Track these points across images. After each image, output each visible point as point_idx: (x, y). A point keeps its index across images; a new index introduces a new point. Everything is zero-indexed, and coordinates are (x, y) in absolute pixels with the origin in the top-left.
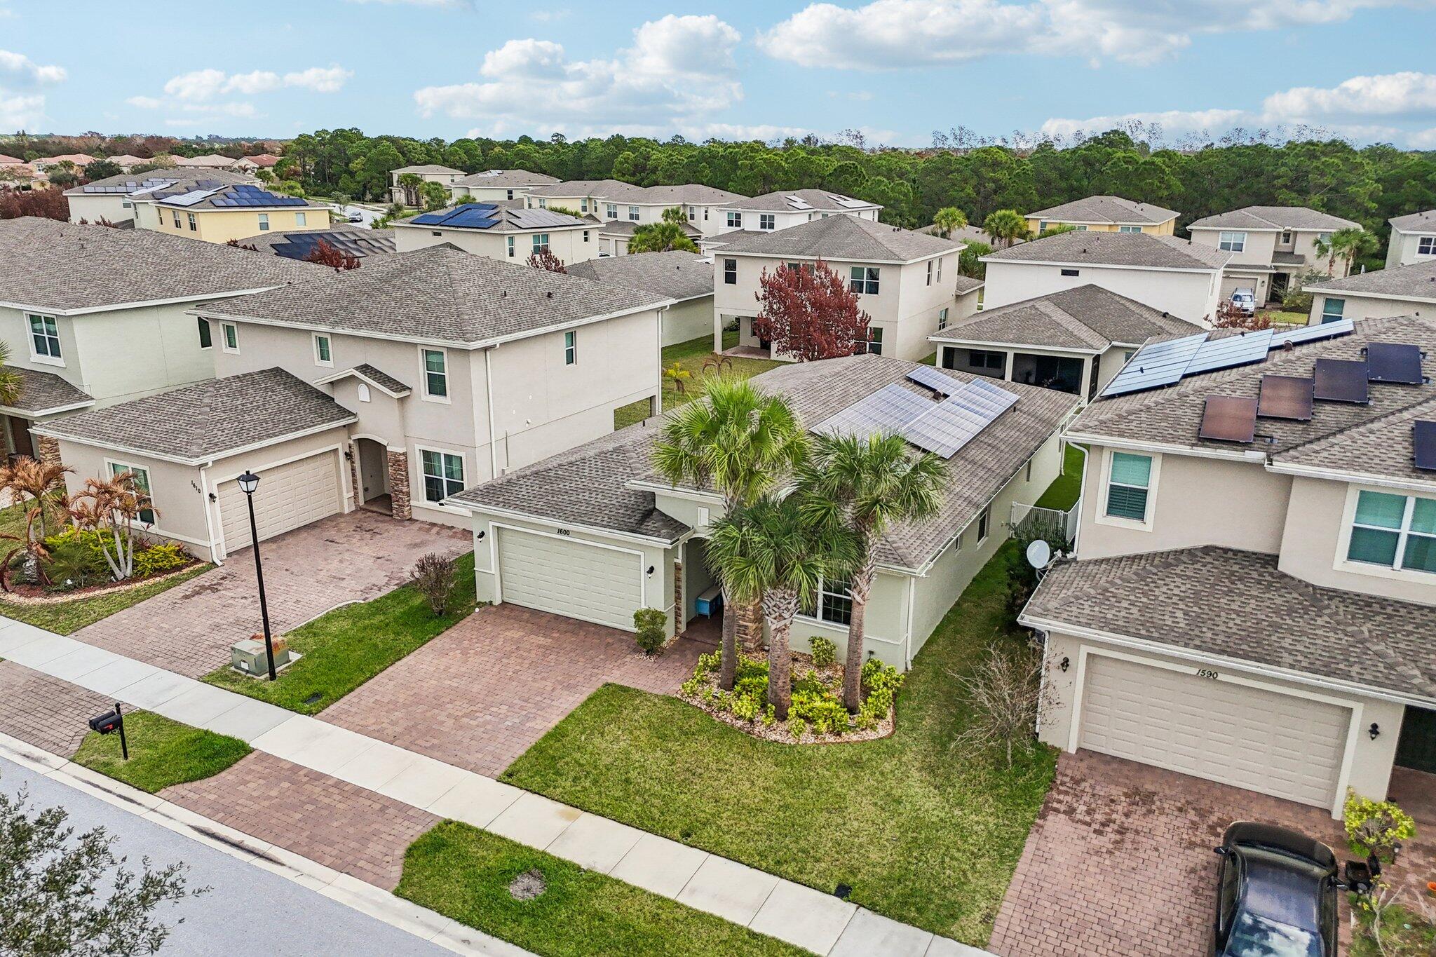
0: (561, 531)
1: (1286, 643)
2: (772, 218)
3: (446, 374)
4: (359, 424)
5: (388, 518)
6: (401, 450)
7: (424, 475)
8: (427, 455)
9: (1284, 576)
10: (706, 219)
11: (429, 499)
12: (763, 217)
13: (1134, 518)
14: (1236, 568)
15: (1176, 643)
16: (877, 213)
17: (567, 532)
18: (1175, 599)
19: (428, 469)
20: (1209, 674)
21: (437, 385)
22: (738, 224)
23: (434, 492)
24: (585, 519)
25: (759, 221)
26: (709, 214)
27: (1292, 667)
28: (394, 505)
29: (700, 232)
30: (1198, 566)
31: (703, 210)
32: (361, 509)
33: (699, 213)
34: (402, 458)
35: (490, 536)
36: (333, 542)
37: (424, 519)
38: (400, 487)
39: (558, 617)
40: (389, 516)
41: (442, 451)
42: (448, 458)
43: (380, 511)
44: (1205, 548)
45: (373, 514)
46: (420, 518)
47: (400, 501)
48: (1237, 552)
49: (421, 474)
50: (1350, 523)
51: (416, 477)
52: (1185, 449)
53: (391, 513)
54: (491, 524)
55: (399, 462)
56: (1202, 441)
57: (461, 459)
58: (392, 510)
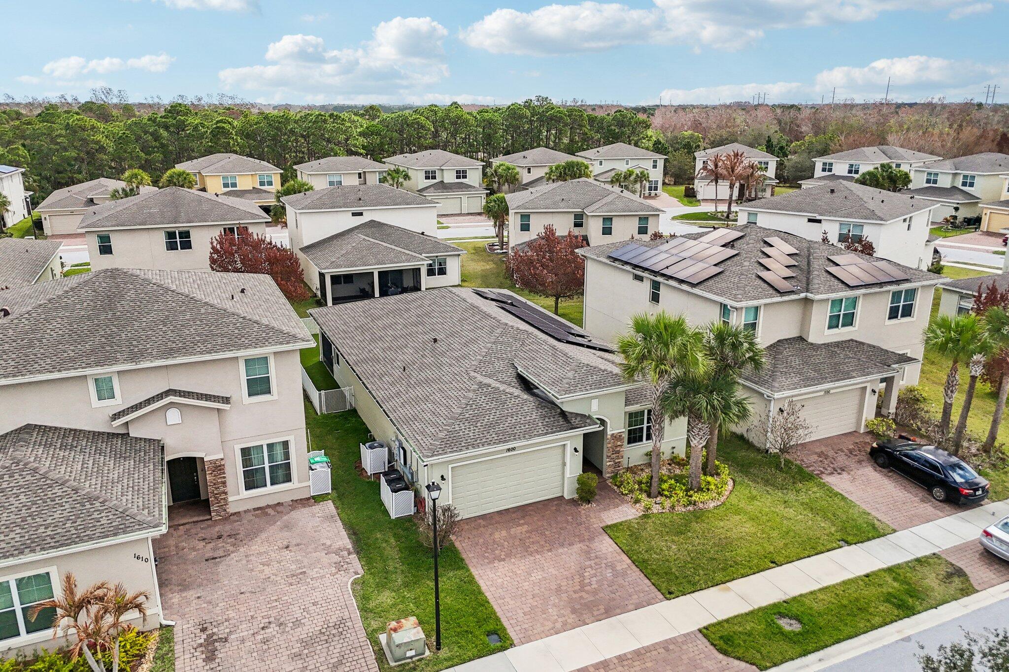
0: (509, 450)
3: (272, 374)
4: (168, 445)
5: (209, 522)
6: (221, 456)
7: (242, 470)
8: (246, 452)
9: (812, 344)
11: (248, 488)
17: (514, 449)
18: (802, 366)
19: (247, 461)
20: (827, 392)
21: (259, 386)
28: (212, 508)
34: (222, 462)
35: (449, 476)
36: (216, 558)
37: (245, 508)
38: (222, 489)
39: (500, 513)
40: (207, 520)
41: (264, 443)
42: (270, 446)
43: (192, 520)
44: (779, 341)
45: (187, 526)
46: (241, 509)
47: (222, 501)
48: (789, 339)
49: (240, 470)
50: (829, 314)
51: (235, 473)
52: (779, 299)
53: (209, 517)
54: (450, 466)
55: (219, 468)
56: (782, 293)
57: (286, 444)
58: (210, 513)
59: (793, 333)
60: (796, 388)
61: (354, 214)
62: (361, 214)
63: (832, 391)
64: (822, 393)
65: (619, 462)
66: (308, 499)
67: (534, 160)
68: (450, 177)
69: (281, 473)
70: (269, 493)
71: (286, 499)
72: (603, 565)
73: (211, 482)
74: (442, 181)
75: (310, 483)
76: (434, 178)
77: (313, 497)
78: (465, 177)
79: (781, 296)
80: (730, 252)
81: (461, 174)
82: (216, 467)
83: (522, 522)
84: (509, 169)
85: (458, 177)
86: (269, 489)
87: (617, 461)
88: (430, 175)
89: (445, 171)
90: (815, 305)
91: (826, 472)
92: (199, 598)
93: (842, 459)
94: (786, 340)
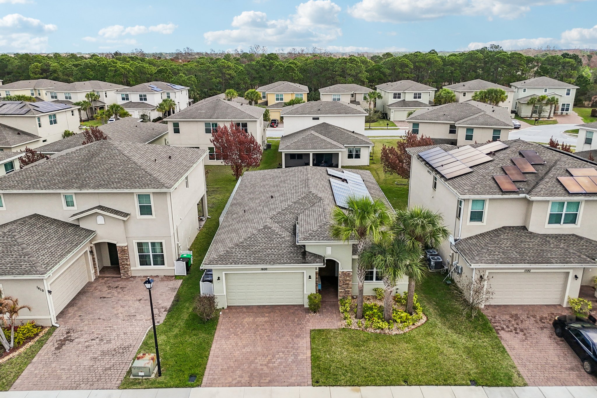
0: (262, 269)
1: (549, 255)
2: (145, 96)
3: (152, 204)
4: (98, 235)
5: (120, 279)
6: (126, 245)
7: (138, 254)
8: (140, 245)
9: (531, 233)
10: (106, 97)
11: (141, 264)
12: (141, 96)
13: (478, 221)
14: (517, 233)
15: (521, 263)
16: (187, 91)
17: (266, 269)
18: (509, 248)
19: (140, 250)
20: (528, 271)
21: (146, 210)
22: (128, 99)
23: (144, 260)
24: (279, 262)
25: (139, 98)
26: (107, 94)
27: (556, 263)
28: (121, 272)
29: (104, 103)
30: (506, 234)
31: (104, 93)
32: (99, 277)
33: (102, 95)
34: (126, 248)
35: (223, 277)
36: (105, 298)
37: (139, 275)
38: (126, 262)
39: (259, 306)
40: (119, 277)
41: (150, 241)
42: (153, 244)
43: (112, 276)
44: (503, 227)
45: (108, 279)
46: (137, 275)
47: (126, 269)
48: (513, 227)
49: (137, 254)
50: (549, 212)
51: (134, 256)
52: (500, 196)
53: (120, 276)
54: (224, 273)
55: (124, 251)
56: (504, 192)
57: (161, 243)
58: (120, 274)
59: (518, 223)
60: (493, 263)
61: (314, 119)
62: (318, 119)
63: (532, 271)
64: (523, 271)
65: (349, 291)
66: (172, 276)
67: (469, 87)
68: (409, 97)
69: (159, 259)
70: (152, 269)
71: (162, 274)
72: (292, 353)
73: (120, 258)
74: (404, 100)
75: (175, 268)
76: (399, 98)
77: (176, 276)
78: (420, 97)
79: (502, 194)
80: (489, 158)
81: (418, 96)
82: (123, 250)
83: (267, 315)
84: (449, 93)
85: (415, 98)
86: (152, 267)
87: (346, 290)
88: (397, 96)
89: (406, 94)
90: (534, 203)
91: (507, 330)
92: (80, 316)
93: (529, 323)
94: (510, 227)
